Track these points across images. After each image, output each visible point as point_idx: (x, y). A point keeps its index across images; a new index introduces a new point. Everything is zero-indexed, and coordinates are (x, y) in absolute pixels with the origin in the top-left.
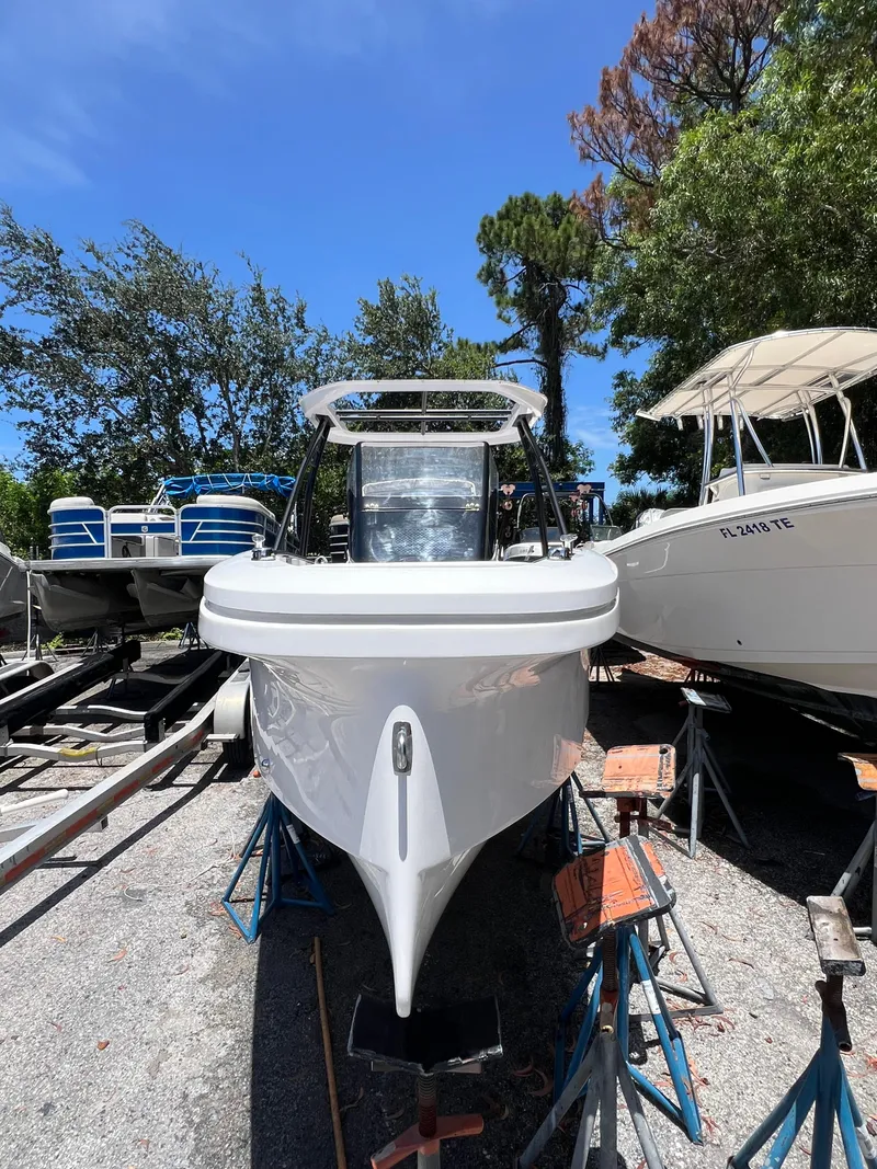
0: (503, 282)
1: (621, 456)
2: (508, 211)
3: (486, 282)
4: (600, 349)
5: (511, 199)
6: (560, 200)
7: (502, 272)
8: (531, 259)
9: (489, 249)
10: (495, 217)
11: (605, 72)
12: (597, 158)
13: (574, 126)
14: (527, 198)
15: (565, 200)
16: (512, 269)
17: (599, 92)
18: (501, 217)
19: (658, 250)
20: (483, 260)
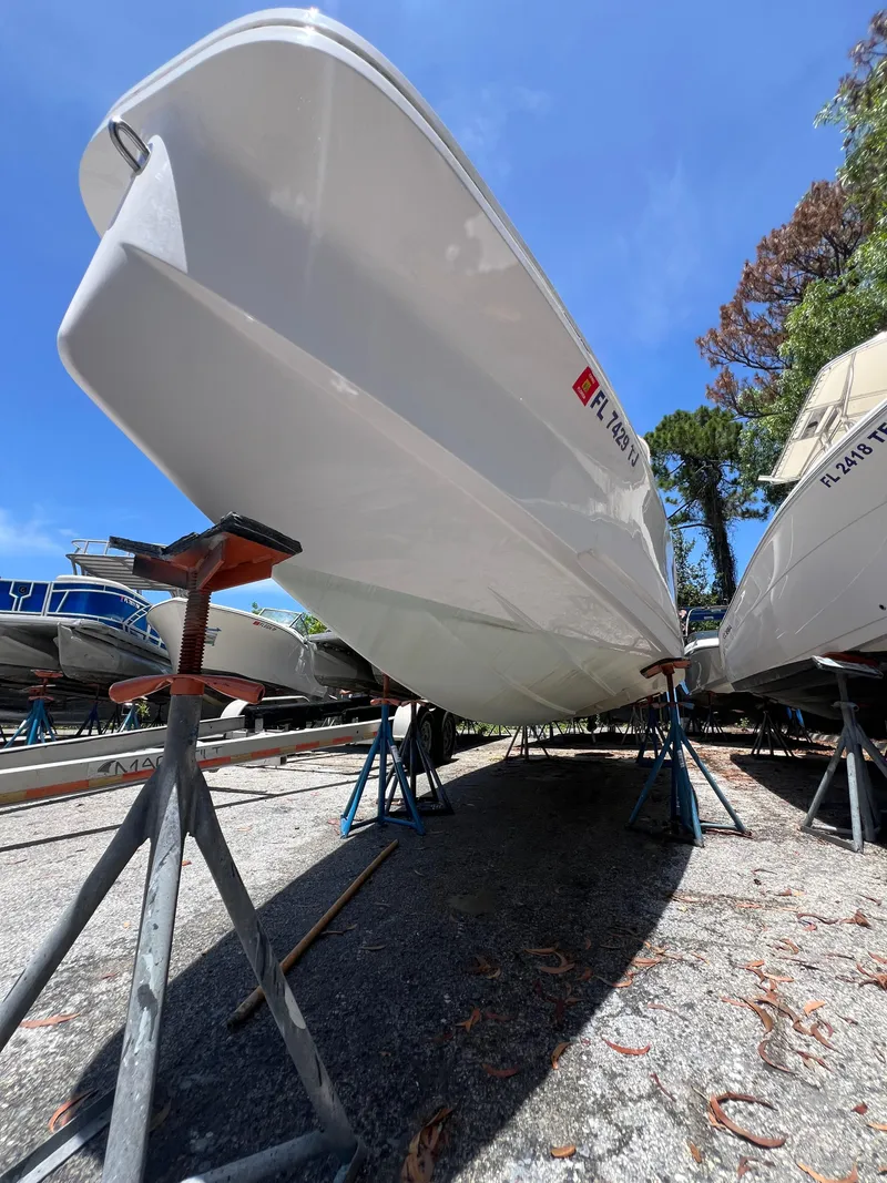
0: (667, 474)
4: (761, 511)
5: (665, 417)
8: (687, 452)
11: (723, 308)
13: (702, 346)
14: (679, 414)
15: (710, 409)
16: (673, 464)
17: (719, 320)
18: (658, 430)
19: (789, 406)
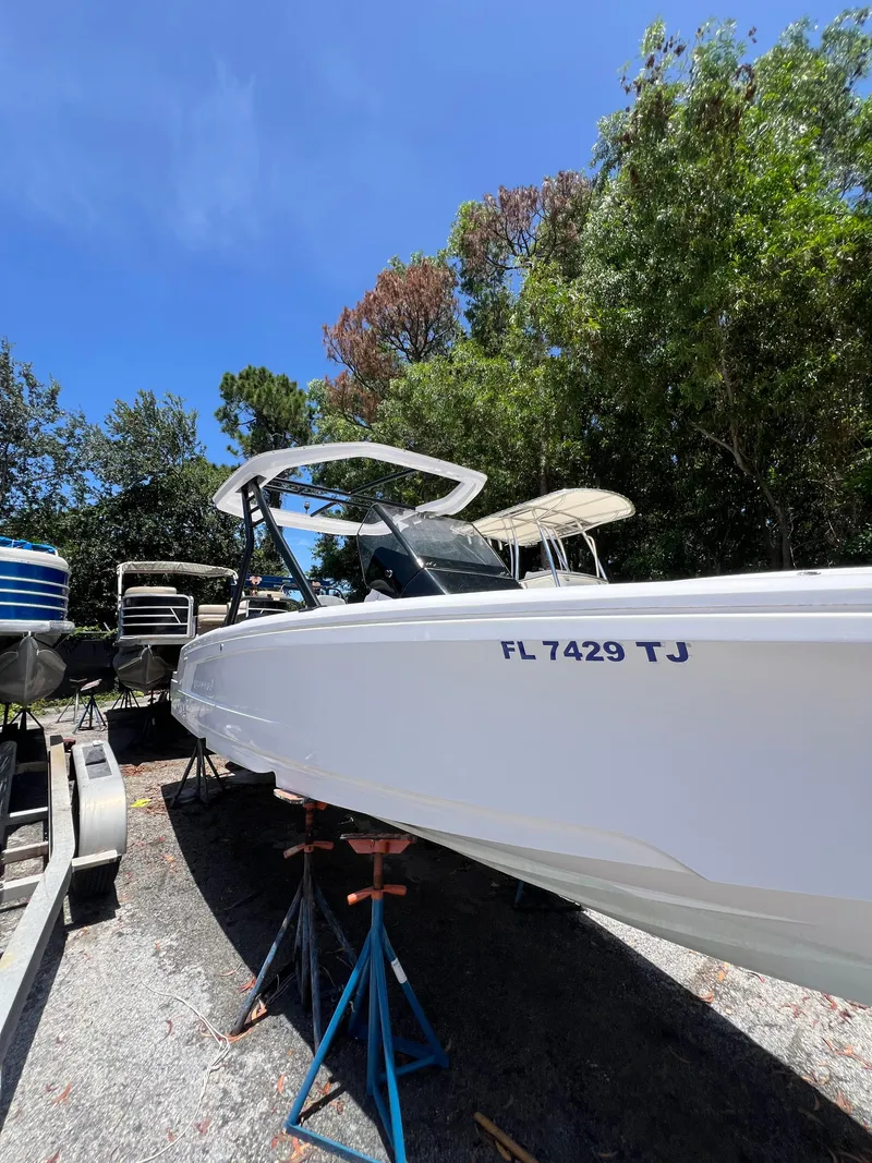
0: (236, 423)
1: (314, 567)
2: (248, 374)
3: (221, 420)
5: (250, 367)
6: (287, 380)
7: (236, 416)
8: (262, 414)
9: (228, 396)
10: (237, 376)
11: (346, 310)
12: (339, 359)
14: (263, 371)
15: (291, 381)
16: (245, 416)
17: (339, 321)
18: (242, 377)
20: (223, 403)
